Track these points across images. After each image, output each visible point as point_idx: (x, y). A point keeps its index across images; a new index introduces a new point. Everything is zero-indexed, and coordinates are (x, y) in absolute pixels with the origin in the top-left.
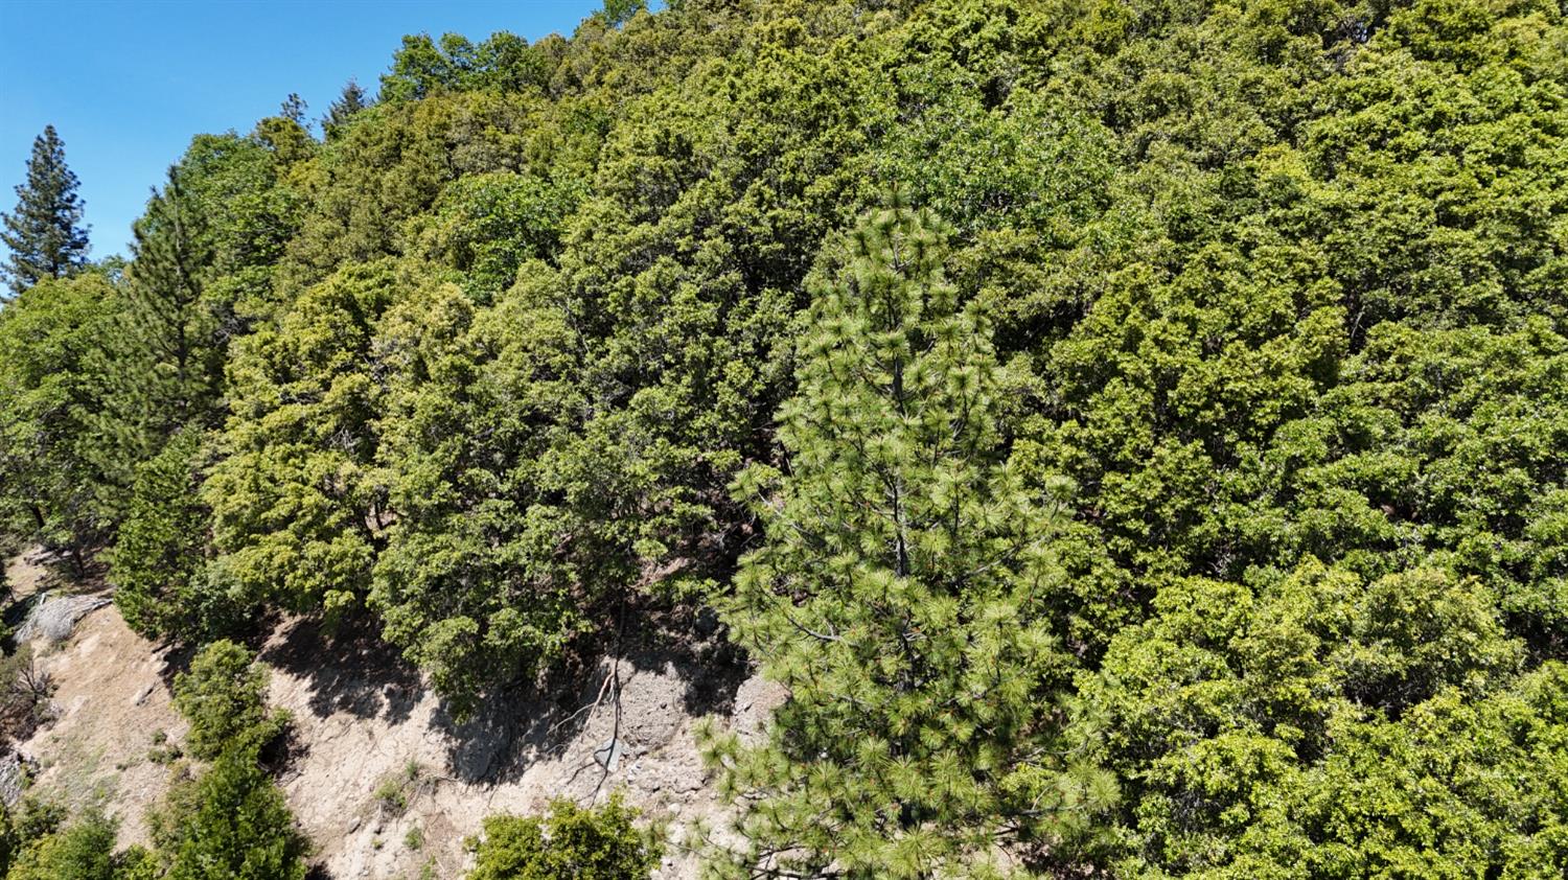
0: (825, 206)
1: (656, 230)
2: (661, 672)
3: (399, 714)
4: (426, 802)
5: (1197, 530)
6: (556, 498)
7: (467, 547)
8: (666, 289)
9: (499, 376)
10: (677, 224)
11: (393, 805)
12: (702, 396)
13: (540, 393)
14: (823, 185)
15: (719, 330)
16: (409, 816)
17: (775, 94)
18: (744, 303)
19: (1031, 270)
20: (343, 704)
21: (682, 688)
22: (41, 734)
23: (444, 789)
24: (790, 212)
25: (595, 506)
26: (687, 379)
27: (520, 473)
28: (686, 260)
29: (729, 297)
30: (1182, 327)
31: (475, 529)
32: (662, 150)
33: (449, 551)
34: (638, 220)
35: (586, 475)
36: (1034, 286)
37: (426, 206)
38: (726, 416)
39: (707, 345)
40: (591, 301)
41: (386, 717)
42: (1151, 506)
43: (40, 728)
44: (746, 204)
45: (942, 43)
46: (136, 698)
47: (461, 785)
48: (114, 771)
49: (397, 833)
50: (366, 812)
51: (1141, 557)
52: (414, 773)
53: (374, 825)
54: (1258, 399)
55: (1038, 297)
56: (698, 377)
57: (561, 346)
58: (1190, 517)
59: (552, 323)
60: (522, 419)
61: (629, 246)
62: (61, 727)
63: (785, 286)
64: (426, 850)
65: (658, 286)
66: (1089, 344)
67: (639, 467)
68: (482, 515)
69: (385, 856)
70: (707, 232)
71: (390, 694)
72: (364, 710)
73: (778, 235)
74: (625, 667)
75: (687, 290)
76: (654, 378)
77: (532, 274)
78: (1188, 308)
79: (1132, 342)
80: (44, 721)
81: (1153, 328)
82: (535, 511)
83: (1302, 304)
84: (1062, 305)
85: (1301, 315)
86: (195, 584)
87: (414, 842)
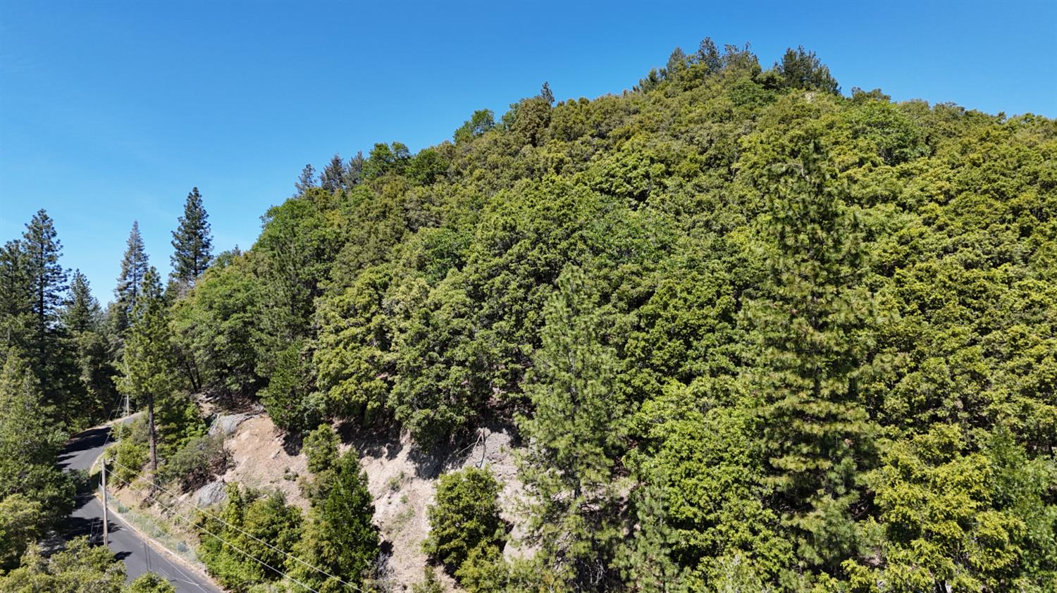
0: (564, 253)
1: (502, 260)
2: (501, 432)
3: (392, 455)
4: (408, 486)
5: (680, 370)
6: (462, 364)
7: (429, 381)
8: (506, 284)
9: (440, 316)
10: (510, 258)
11: (395, 488)
12: (519, 324)
13: (456, 323)
14: (564, 244)
15: (525, 299)
16: (402, 491)
17: (548, 209)
18: (534, 289)
19: (638, 280)
20: (368, 454)
21: (509, 439)
22: (229, 472)
23: (415, 482)
24: (553, 255)
25: (477, 366)
26: (514, 318)
27: (448, 354)
28: (514, 272)
29: (529, 287)
30: (682, 301)
31: (432, 375)
32: (504, 229)
33: (422, 384)
34: (495, 255)
35: (474, 354)
36: (639, 285)
37: (399, 240)
38: (527, 332)
39: (521, 305)
40: (476, 287)
41: (387, 457)
42: (666, 361)
43: (229, 470)
44: (536, 252)
45: (620, 174)
46: (273, 455)
47: (421, 480)
48: (269, 484)
49: (397, 498)
50: (384, 491)
51: (663, 379)
52: (403, 476)
53: (388, 495)
54: (700, 326)
55: (639, 289)
56: (517, 317)
57: (464, 305)
58: (678, 365)
59: (461, 296)
60: (449, 333)
61: (491, 268)
62: (238, 469)
63: (550, 282)
64: (409, 503)
65: (503, 283)
66: (650, 307)
67: (495, 351)
68: (435, 369)
69: (392, 507)
70: (522, 262)
71: (388, 448)
72: (377, 455)
73: (547, 264)
74: (487, 431)
75: (514, 285)
76: (501, 318)
77: (453, 275)
78: (685, 294)
79: (665, 306)
80: (230, 467)
81: (673, 302)
82: (454, 368)
83: (719, 295)
84: (648, 292)
85: (718, 298)
86: (303, 403)
87: (404, 501)
